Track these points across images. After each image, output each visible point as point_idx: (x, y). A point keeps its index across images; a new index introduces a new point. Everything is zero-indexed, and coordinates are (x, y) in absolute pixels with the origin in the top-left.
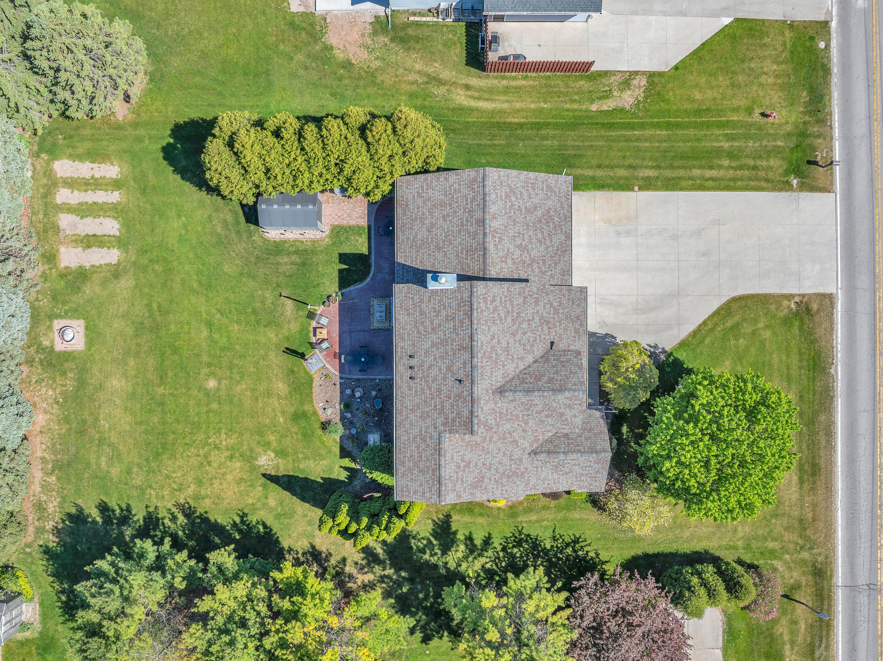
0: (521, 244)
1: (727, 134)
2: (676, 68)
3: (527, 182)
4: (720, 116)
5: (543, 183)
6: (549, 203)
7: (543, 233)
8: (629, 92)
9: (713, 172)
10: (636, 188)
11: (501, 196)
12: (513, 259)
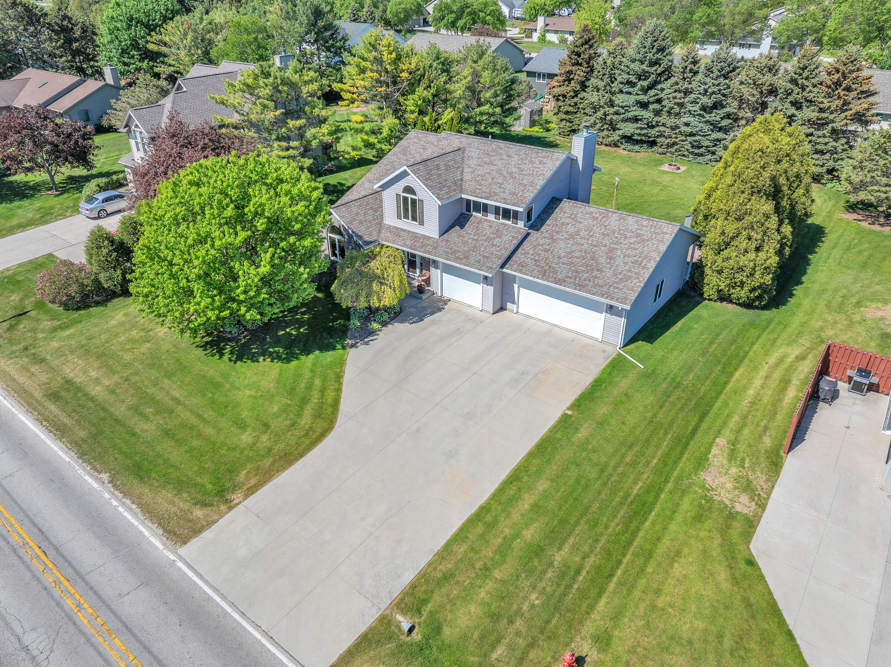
0: (578, 235)
1: (578, 572)
2: (751, 562)
3: (646, 257)
4: (620, 583)
5: (636, 273)
6: (609, 274)
7: (577, 258)
8: (729, 485)
9: (526, 506)
10: (569, 413)
11: (641, 230)
12: (568, 224)
